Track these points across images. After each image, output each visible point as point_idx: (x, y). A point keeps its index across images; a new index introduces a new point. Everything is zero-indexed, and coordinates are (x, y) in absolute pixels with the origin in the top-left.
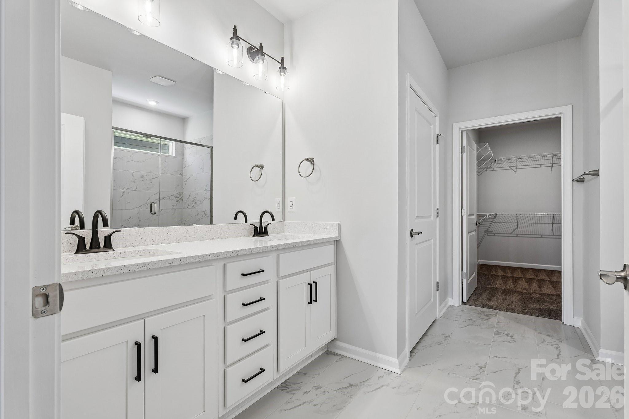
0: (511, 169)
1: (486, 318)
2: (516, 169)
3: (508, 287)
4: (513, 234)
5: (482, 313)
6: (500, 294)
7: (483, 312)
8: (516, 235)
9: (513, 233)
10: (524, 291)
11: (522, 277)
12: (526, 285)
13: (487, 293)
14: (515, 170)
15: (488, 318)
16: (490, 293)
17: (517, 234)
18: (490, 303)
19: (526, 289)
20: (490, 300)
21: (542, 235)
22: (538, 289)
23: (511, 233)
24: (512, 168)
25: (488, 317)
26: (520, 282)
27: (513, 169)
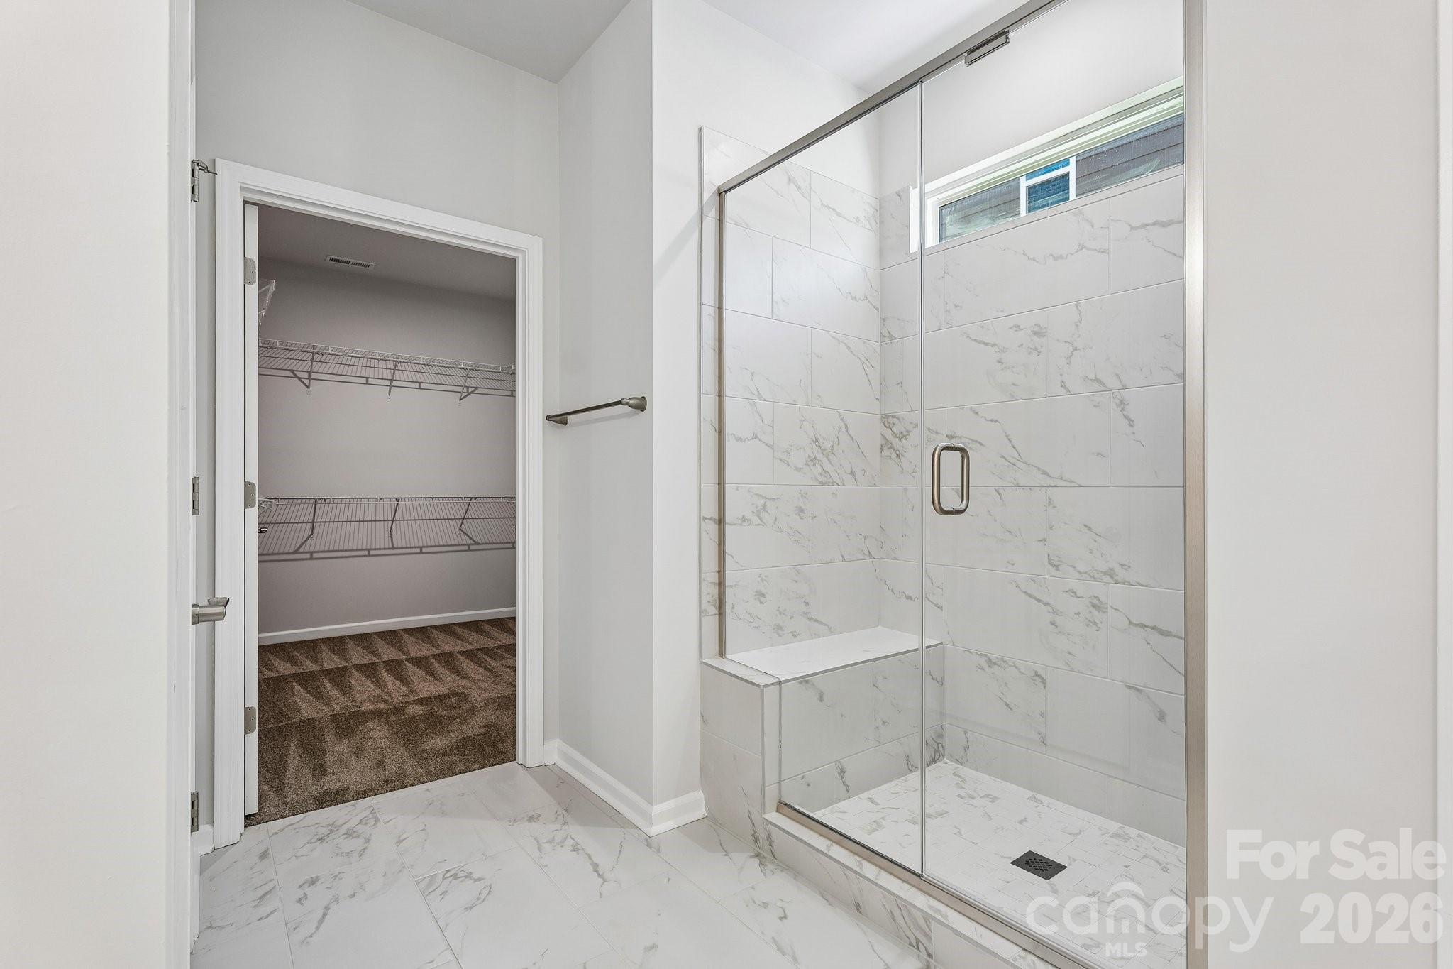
0: (296, 377)
1: (357, 844)
2: (309, 378)
3: (337, 708)
4: (302, 553)
5: (331, 832)
6: (334, 739)
7: (333, 828)
8: (308, 556)
9: (301, 550)
10: (383, 706)
11: (346, 667)
12: (372, 686)
13: (293, 748)
14: (306, 382)
15: (361, 840)
16: (304, 746)
17: (311, 553)
18: (332, 783)
19: (379, 699)
20: (320, 771)
21: (369, 550)
22: (404, 688)
23: (296, 552)
24: (300, 375)
25: (358, 837)
26: (353, 682)
27: (300, 379)
